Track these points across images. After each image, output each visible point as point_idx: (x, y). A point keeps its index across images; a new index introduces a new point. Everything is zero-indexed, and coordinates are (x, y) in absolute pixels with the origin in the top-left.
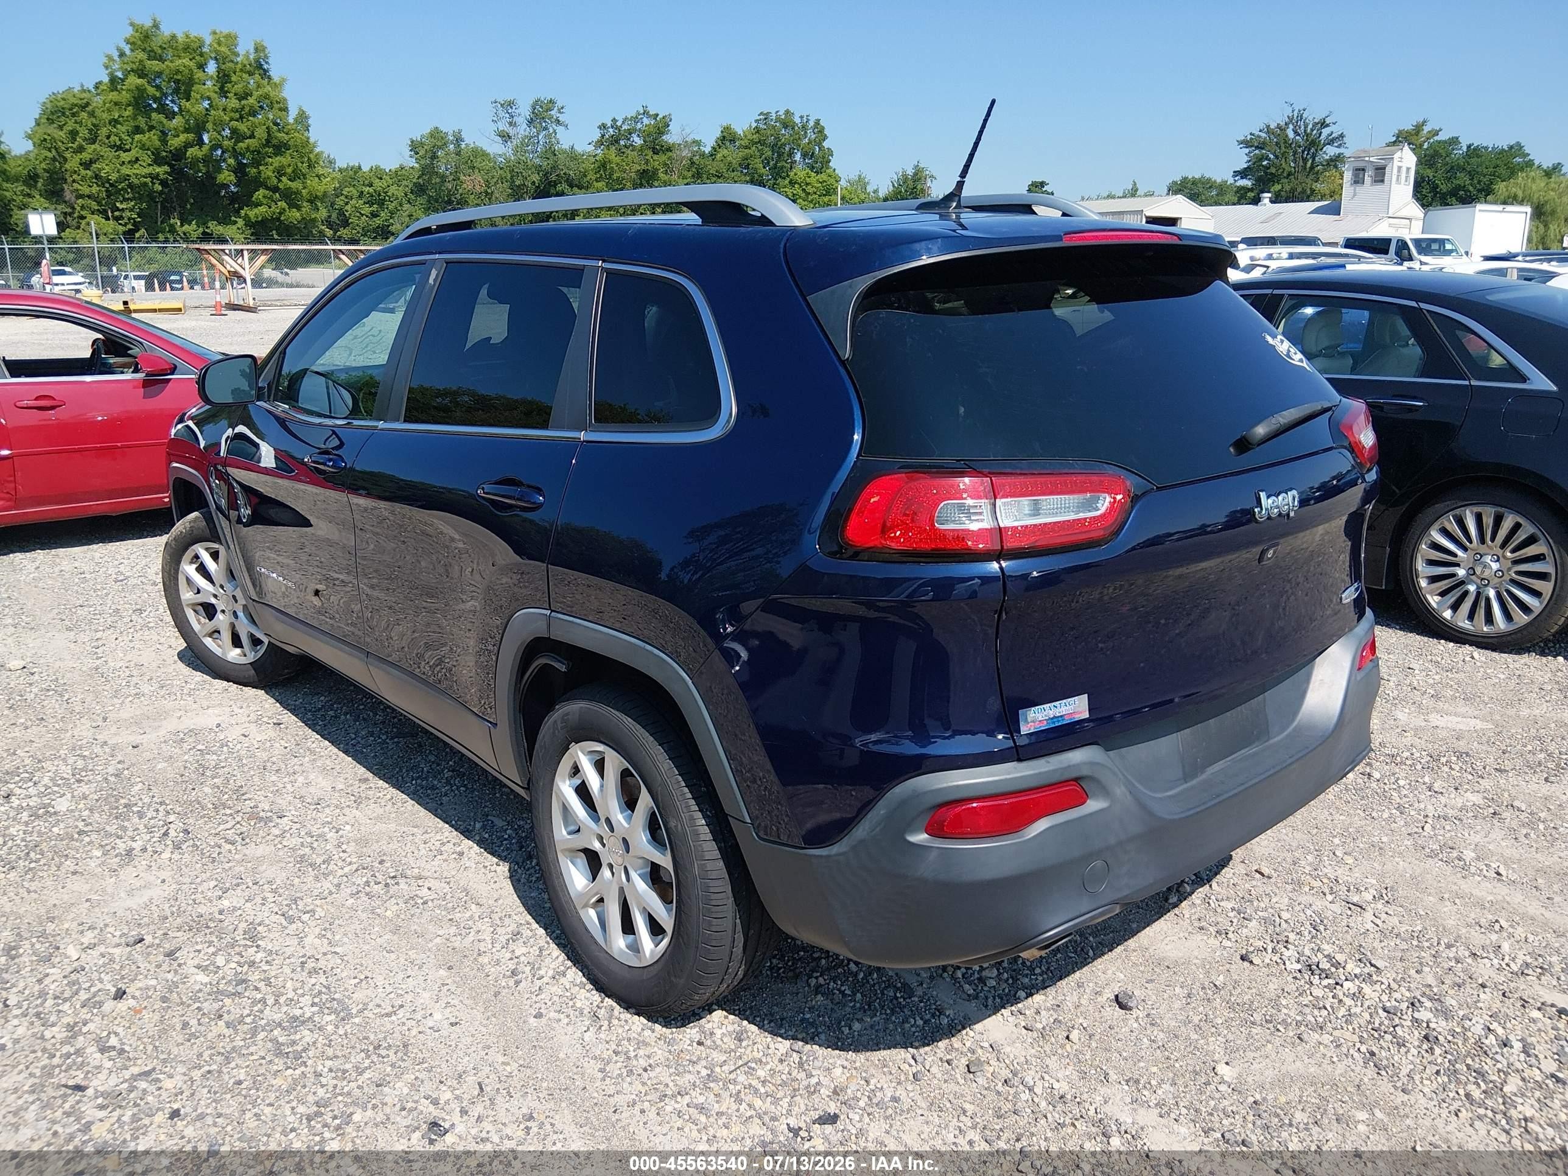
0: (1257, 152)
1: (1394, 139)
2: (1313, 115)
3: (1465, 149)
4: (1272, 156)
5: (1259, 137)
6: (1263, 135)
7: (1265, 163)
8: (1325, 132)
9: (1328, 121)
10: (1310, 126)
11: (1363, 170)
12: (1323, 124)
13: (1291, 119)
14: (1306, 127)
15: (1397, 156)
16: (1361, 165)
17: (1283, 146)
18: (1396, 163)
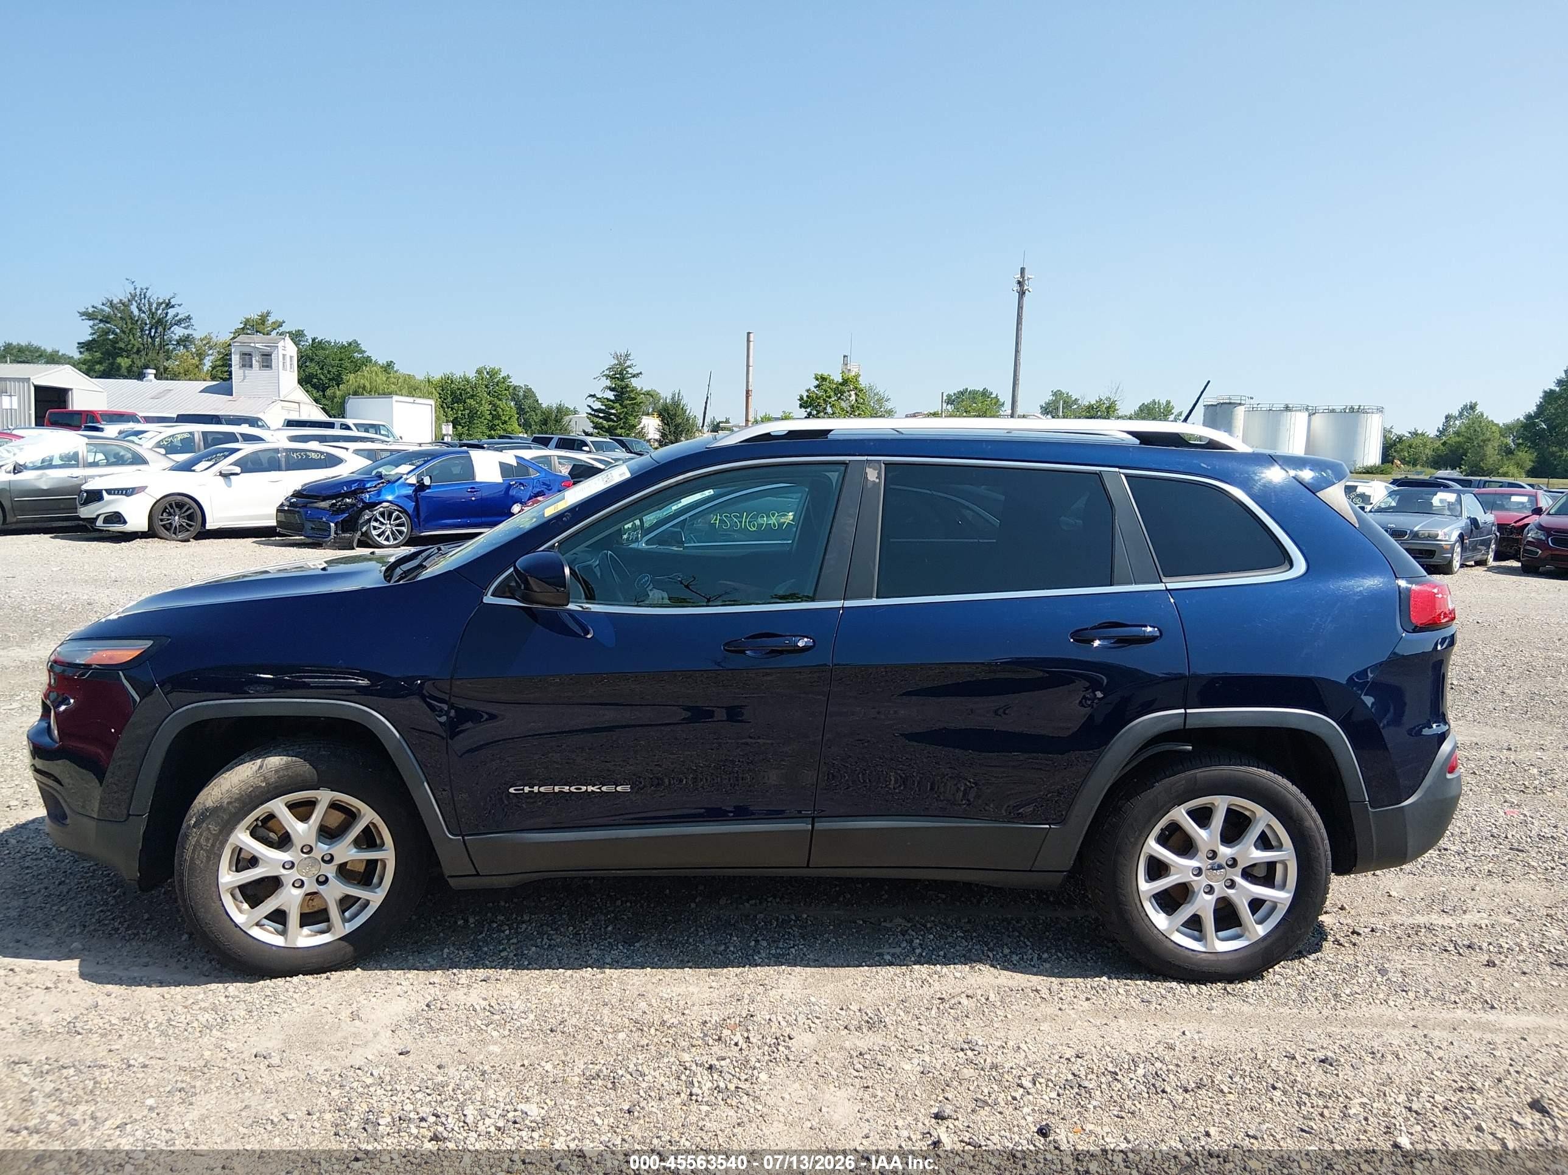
0: (101, 325)
1: (242, 326)
2: (158, 294)
3: (310, 341)
4: (118, 331)
5: (103, 310)
6: (107, 309)
7: (111, 337)
8: (171, 312)
9: (173, 302)
10: (155, 305)
11: (250, 355)
12: (169, 305)
13: (133, 296)
14: (150, 305)
15: (281, 344)
16: (247, 350)
17: (129, 321)
18: (281, 352)
